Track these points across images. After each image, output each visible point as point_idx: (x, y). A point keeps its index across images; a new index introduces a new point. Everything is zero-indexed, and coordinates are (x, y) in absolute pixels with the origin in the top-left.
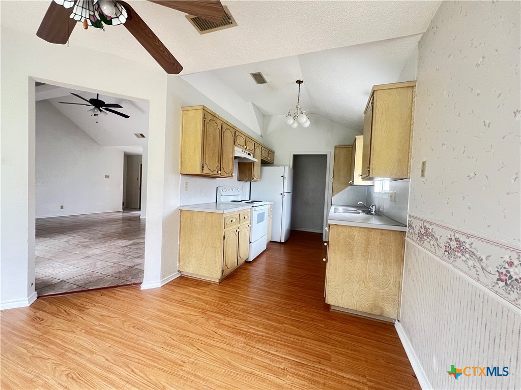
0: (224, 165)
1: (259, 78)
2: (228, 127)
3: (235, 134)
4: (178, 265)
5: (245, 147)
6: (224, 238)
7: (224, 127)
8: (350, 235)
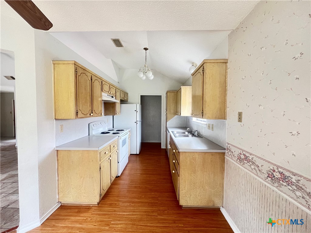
0: (95, 108)
1: (117, 43)
2: (97, 78)
3: (102, 83)
4: (57, 197)
5: (110, 92)
6: (100, 169)
7: (93, 78)
8: (193, 158)
